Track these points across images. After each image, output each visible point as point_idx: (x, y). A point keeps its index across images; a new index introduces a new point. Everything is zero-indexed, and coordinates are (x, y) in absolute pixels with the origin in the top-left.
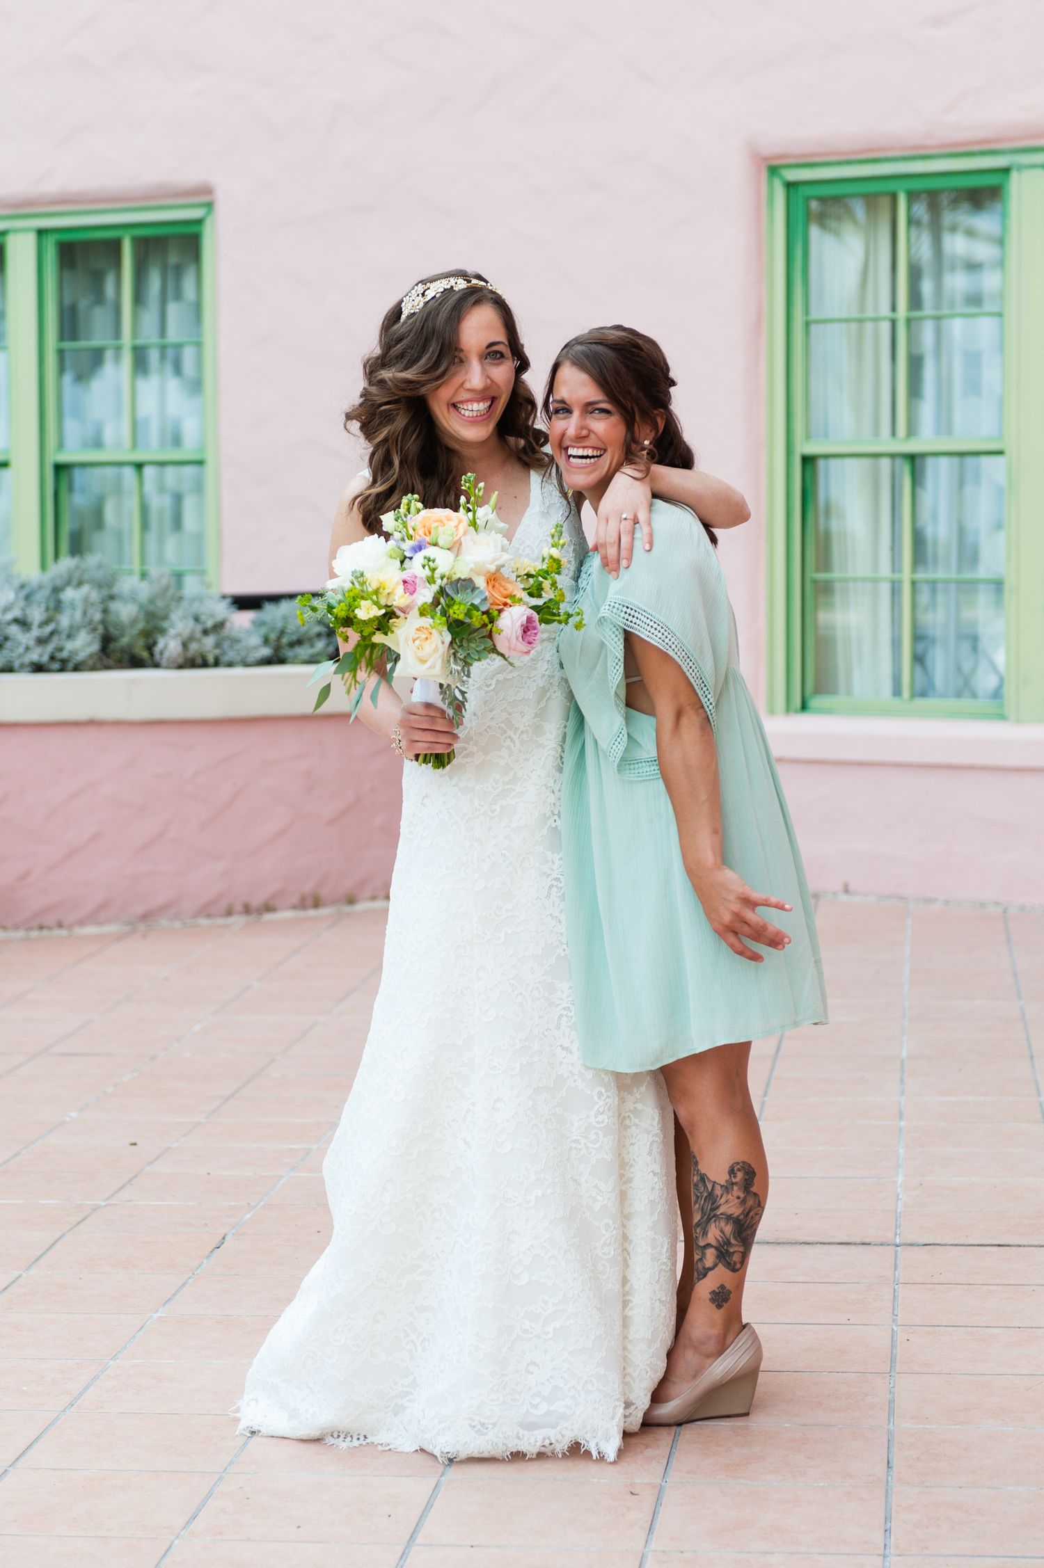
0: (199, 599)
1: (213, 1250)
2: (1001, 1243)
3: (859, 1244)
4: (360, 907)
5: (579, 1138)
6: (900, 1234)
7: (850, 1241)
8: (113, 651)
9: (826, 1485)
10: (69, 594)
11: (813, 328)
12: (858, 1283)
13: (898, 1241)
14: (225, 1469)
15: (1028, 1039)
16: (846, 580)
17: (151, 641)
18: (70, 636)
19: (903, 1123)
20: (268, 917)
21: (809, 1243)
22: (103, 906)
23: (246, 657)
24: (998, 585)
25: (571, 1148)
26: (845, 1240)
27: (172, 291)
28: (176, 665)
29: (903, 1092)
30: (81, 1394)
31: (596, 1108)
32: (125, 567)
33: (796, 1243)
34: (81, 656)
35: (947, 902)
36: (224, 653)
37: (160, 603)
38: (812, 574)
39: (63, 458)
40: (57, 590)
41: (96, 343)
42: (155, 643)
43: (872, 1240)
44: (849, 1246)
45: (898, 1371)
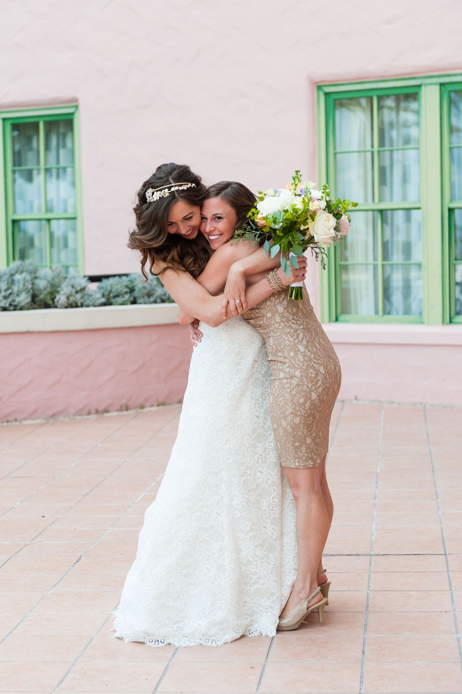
0: (74, 278)
1: (75, 563)
2: (416, 554)
3: (355, 555)
4: (146, 410)
5: (266, 509)
6: (373, 550)
7: (351, 554)
8: (37, 301)
9: (336, 662)
10: (17, 277)
11: (338, 155)
12: (354, 572)
13: (372, 553)
14: (76, 660)
15: (432, 463)
16: (354, 265)
17: (53, 297)
18: (18, 295)
19: (376, 501)
20: (106, 415)
21: (333, 555)
22: (34, 412)
23: (94, 303)
24: (419, 265)
25: (263, 513)
26: (349, 553)
27: (61, 144)
28: (64, 307)
29: (377, 488)
30: (15, 628)
31: (273, 496)
32: (44, 264)
33: (328, 555)
34: (23, 304)
35: (399, 403)
36: (85, 301)
37: (57, 280)
38: (339, 262)
39: (16, 217)
40: (12, 275)
41: (29, 167)
42: (55, 297)
43: (361, 553)
44: (351, 556)
45: (369, 611)
